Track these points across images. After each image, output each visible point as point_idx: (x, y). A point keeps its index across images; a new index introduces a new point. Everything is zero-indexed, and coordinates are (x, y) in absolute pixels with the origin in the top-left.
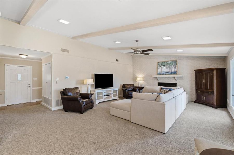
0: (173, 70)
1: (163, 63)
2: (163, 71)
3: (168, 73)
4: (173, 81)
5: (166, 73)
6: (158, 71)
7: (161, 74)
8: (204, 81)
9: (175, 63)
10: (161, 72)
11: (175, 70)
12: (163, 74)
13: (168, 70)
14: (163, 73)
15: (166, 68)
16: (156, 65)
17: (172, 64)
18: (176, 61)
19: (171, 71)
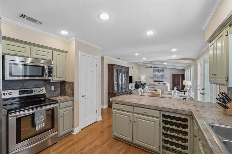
2: (156, 74)
4: (162, 80)
5: (158, 76)
6: (154, 74)
8: (176, 80)
9: (162, 70)
11: (163, 74)
12: (156, 76)
13: (159, 74)
16: (152, 71)
19: (161, 74)
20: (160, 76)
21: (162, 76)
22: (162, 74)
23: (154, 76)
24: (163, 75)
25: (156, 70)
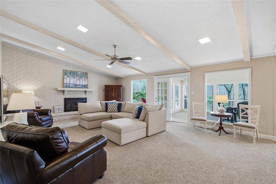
0: (84, 84)
1: (72, 73)
2: (72, 82)
3: (78, 86)
4: (83, 96)
5: (76, 86)
6: (65, 82)
7: (69, 87)
8: (113, 95)
9: (85, 75)
10: (70, 84)
11: (86, 83)
12: (72, 87)
13: (78, 83)
14: (72, 85)
15: (75, 79)
16: (61, 73)
17: (83, 76)
18: (86, 73)
19: (81, 83)
20: (79, 88)
21: (85, 86)
22: (83, 82)
23: (67, 87)
24: (87, 85)
25: (70, 73)
